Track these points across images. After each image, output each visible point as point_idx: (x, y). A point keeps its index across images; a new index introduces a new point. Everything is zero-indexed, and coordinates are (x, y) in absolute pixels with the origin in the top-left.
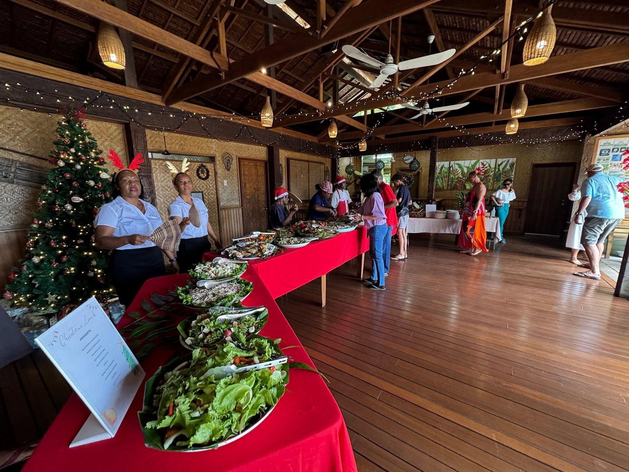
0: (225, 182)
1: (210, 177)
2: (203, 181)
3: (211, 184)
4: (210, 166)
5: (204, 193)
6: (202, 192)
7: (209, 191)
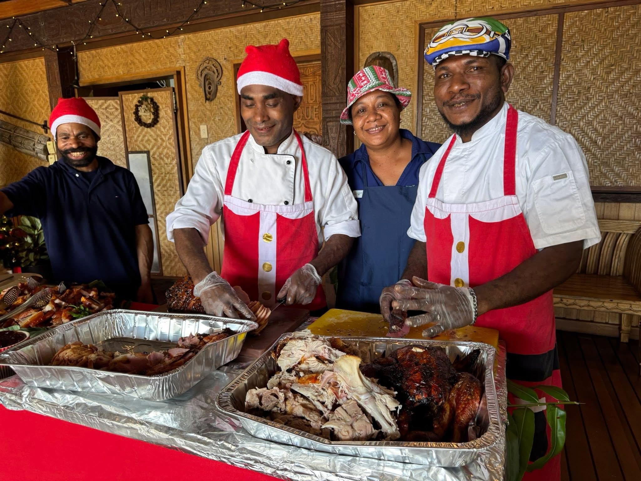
0: (203, 128)
1: (162, 121)
2: (149, 129)
3: (165, 135)
4: (162, 97)
5: (151, 153)
6: (148, 152)
7: (161, 150)
